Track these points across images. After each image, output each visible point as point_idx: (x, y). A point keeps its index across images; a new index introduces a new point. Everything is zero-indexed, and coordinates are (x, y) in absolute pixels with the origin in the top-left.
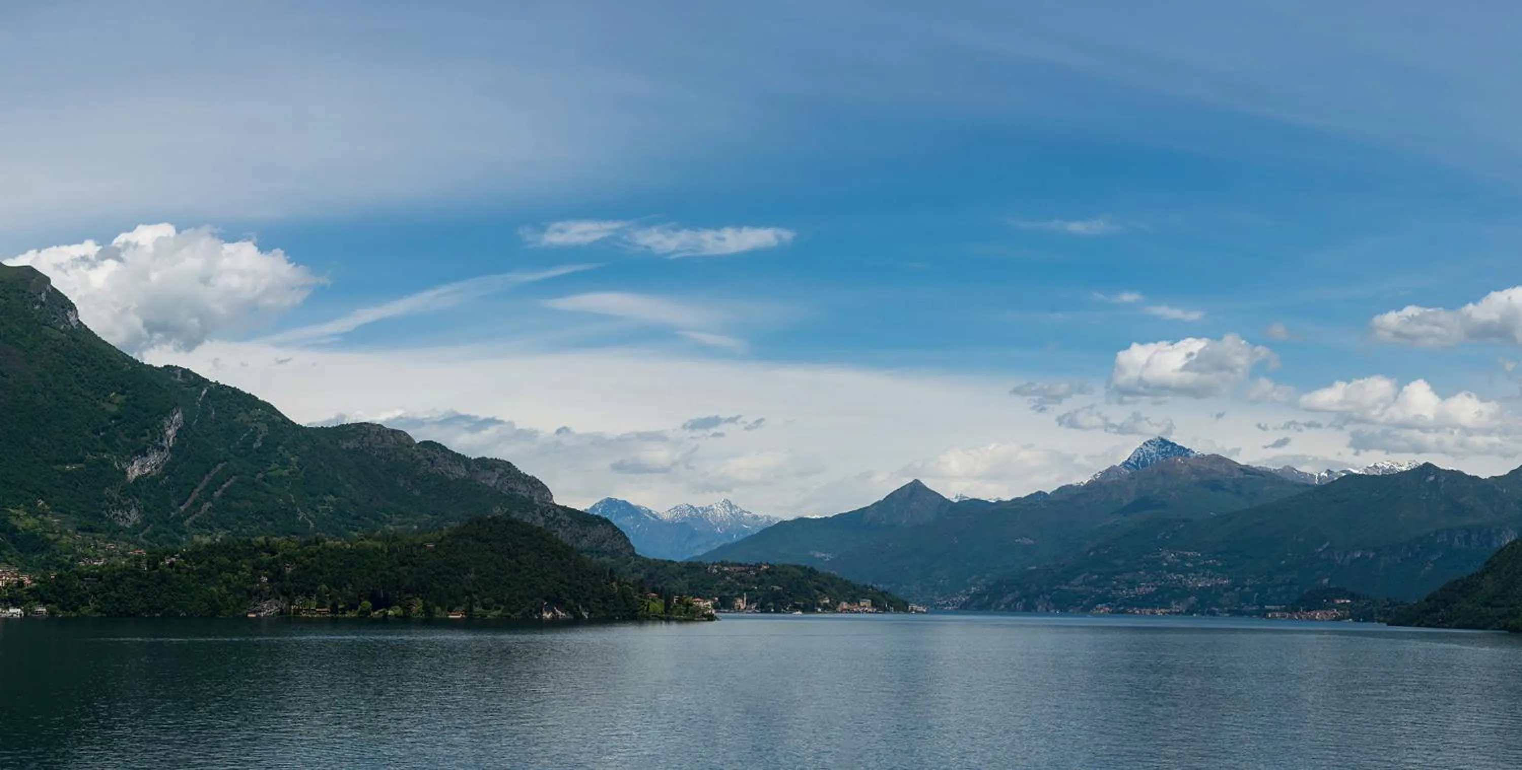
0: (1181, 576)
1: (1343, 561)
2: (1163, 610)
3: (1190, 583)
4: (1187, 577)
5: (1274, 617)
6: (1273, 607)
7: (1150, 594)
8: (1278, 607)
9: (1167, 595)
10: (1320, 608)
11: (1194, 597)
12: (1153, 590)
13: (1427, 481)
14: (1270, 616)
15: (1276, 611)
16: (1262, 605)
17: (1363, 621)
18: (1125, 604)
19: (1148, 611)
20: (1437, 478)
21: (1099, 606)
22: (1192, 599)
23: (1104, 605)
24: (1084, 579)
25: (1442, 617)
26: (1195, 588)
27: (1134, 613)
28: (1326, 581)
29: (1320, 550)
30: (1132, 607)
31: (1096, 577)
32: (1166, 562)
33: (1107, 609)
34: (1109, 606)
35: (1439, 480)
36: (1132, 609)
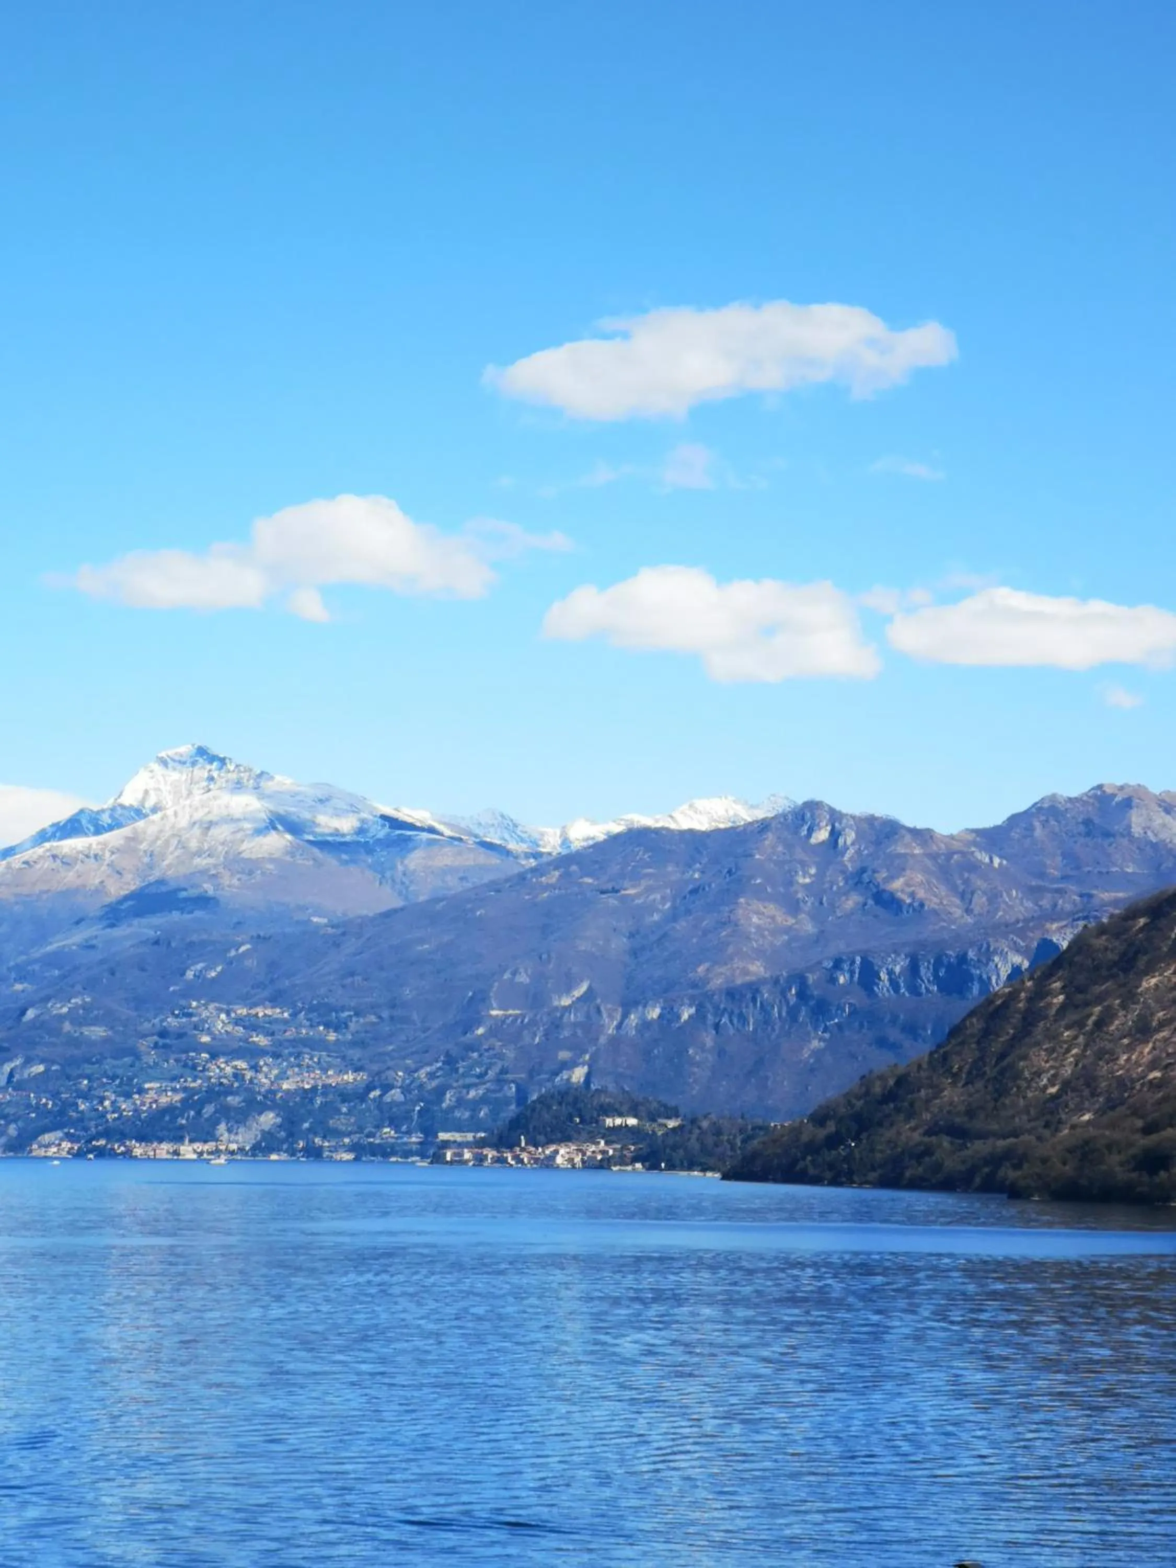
0: (241, 1064)
1: (619, 1027)
2: (199, 1146)
3: (264, 1080)
4: (256, 1068)
5: (458, 1162)
6: (457, 1137)
7: (170, 1110)
8: (470, 1137)
9: (209, 1110)
10: (566, 1139)
11: (271, 1115)
12: (178, 1097)
13: (813, 841)
14: (448, 1157)
15: (461, 1145)
16: (429, 1132)
17: (666, 1169)
18: (107, 1134)
19: (164, 1149)
20: (835, 834)
21: (47, 1138)
22: (268, 1119)
23: (59, 1134)
24: (11, 1075)
25: (848, 1159)
26: (274, 1093)
27: (128, 1155)
28: (578, 1075)
29: (566, 1001)
30: (122, 1137)
31: (41, 1068)
32: (209, 1032)
33: (66, 1145)
34: (70, 1137)
35: (841, 841)
36: (123, 1144)
